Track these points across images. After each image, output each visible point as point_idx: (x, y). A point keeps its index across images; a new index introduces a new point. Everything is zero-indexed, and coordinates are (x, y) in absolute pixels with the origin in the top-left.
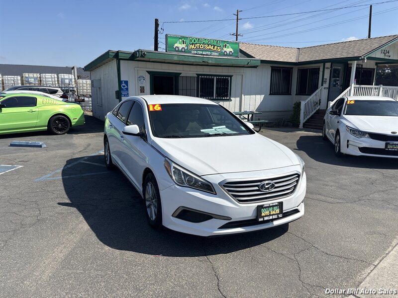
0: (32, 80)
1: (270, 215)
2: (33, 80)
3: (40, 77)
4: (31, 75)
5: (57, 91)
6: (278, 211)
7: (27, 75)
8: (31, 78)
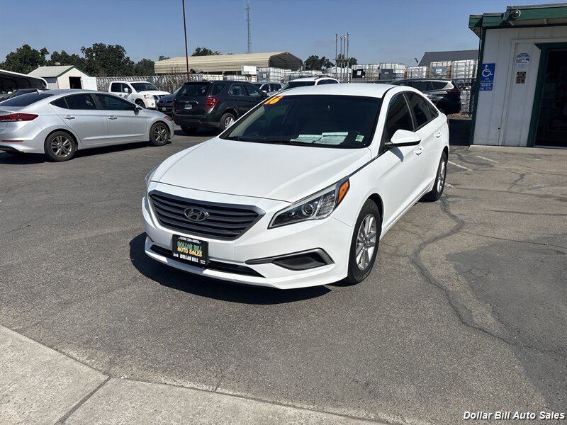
0: (439, 71)
1: (188, 255)
2: (441, 70)
3: (451, 66)
4: (440, 64)
5: (446, 84)
6: (200, 254)
7: (434, 64)
8: (440, 68)
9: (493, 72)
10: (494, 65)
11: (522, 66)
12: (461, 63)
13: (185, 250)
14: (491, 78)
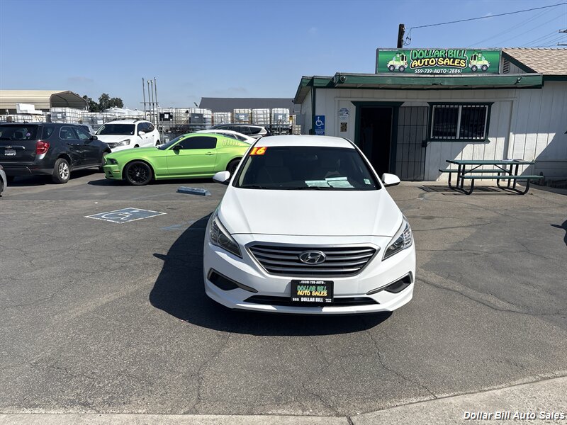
0: (242, 117)
1: (311, 296)
2: (243, 116)
3: (251, 113)
4: (242, 111)
5: (261, 129)
6: (325, 293)
7: (237, 111)
8: (242, 114)
9: (324, 122)
10: (324, 117)
11: (344, 118)
12: (260, 111)
13: (307, 292)
14: (323, 127)
